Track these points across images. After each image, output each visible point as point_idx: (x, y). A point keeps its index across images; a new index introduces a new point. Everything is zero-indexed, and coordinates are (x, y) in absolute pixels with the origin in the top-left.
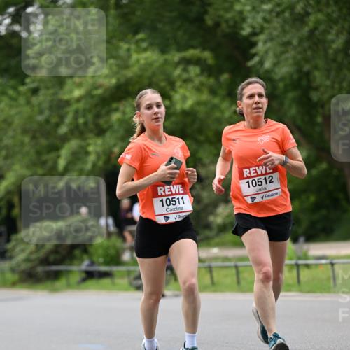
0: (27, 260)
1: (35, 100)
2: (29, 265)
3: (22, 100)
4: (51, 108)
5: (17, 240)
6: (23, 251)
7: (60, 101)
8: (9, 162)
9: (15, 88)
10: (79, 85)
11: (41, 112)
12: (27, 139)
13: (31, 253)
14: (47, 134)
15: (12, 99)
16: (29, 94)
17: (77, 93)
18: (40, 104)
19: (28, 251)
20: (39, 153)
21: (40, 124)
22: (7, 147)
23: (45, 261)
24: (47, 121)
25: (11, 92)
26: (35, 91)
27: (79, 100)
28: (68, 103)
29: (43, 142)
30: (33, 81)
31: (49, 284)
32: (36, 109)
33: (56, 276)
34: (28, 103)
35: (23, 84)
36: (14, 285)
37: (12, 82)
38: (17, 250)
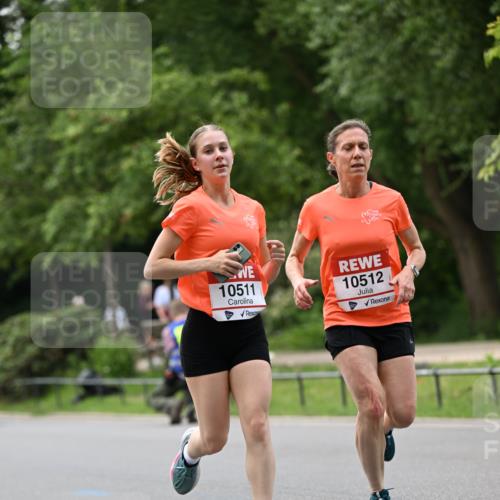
1: (11, 141)
2: (4, 376)
4: (34, 152)
7: (48, 142)
10: (75, 120)
11: (20, 158)
13: (7, 359)
14: (28, 190)
16: (4, 132)
17: (72, 131)
18: (19, 146)
20: (17, 216)
21: (19, 175)
23: (26, 371)
24: (29, 171)
26: (12, 128)
27: (74, 140)
28: (59, 145)
29: (24, 200)
30: (10, 114)
31: (31, 403)
32: (13, 153)
33: (41, 392)
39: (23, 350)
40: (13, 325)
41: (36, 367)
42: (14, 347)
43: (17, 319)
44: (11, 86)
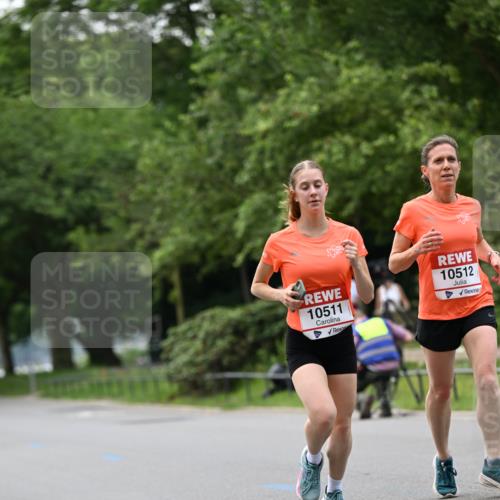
0: (191, 363)
1: (201, 135)
2: (193, 370)
3: (184, 136)
4: (224, 146)
5: (175, 334)
6: (185, 350)
7: (238, 136)
8: (165, 223)
9: (173, 118)
10: (266, 115)
11: (211, 153)
12: (191, 191)
13: (197, 354)
14: (220, 185)
15: (169, 133)
16: (194, 128)
17: (263, 125)
18: (209, 141)
19: (192, 351)
20: (207, 211)
21: (210, 170)
22: (162, 203)
23: (217, 365)
24: (220, 166)
25: (168, 124)
26: (202, 123)
27: (265, 135)
28: (250, 139)
29: (215, 195)
30: (200, 109)
31: (222, 397)
32: (204, 148)
33: (232, 386)
34: (193, 139)
35: (185, 111)
36: (171, 398)
37: (171, 109)
38: (177, 349)
39: (213, 344)
40: (203, 319)
41: (226, 361)
42: (204, 342)
43: (208, 313)
44: (201, 81)
